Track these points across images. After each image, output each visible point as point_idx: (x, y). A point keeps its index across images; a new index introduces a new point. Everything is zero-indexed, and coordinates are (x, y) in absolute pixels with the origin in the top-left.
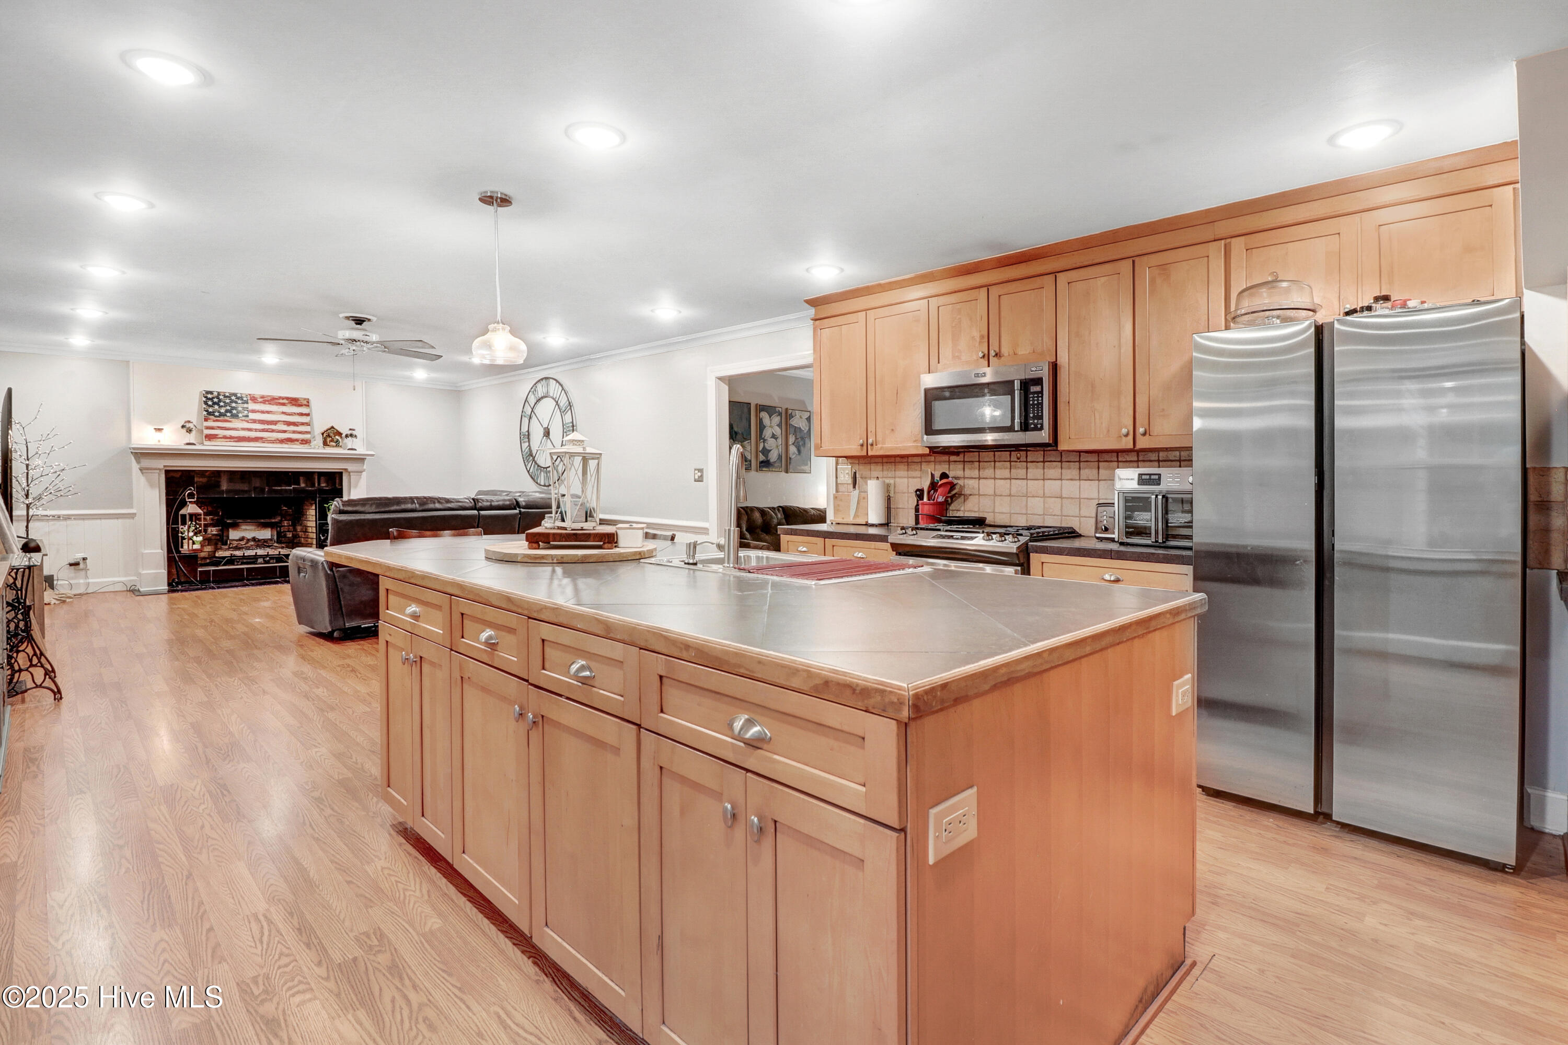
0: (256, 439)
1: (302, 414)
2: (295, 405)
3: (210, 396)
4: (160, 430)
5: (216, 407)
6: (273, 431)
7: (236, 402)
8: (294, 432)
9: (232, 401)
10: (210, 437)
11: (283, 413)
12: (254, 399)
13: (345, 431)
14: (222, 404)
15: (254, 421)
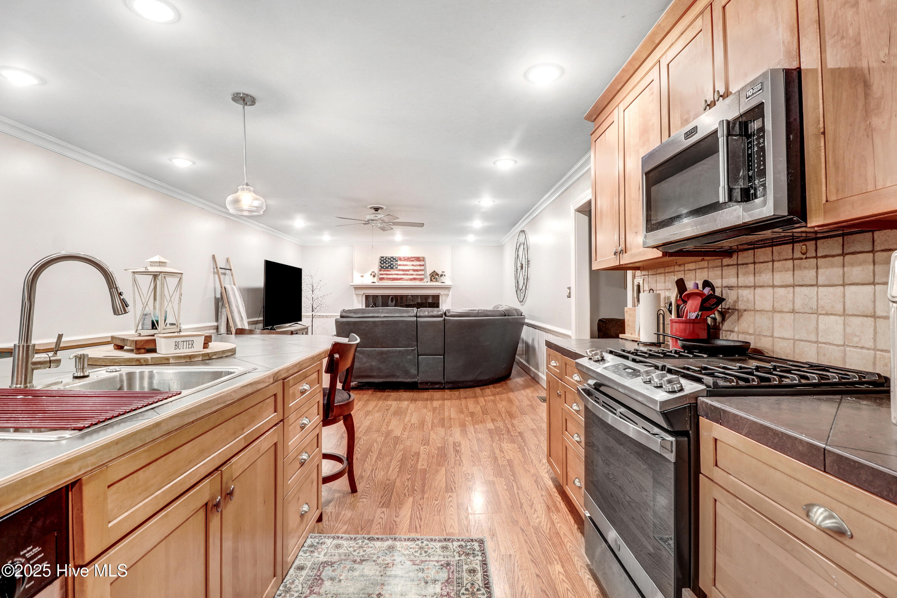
0: (400, 279)
1: (420, 265)
2: (418, 261)
3: (382, 259)
4: (362, 276)
5: (385, 264)
6: (407, 275)
7: (393, 261)
8: (417, 275)
9: (391, 261)
10: (381, 279)
11: (413, 265)
12: (400, 259)
13: (440, 273)
14: (387, 262)
15: (400, 270)
